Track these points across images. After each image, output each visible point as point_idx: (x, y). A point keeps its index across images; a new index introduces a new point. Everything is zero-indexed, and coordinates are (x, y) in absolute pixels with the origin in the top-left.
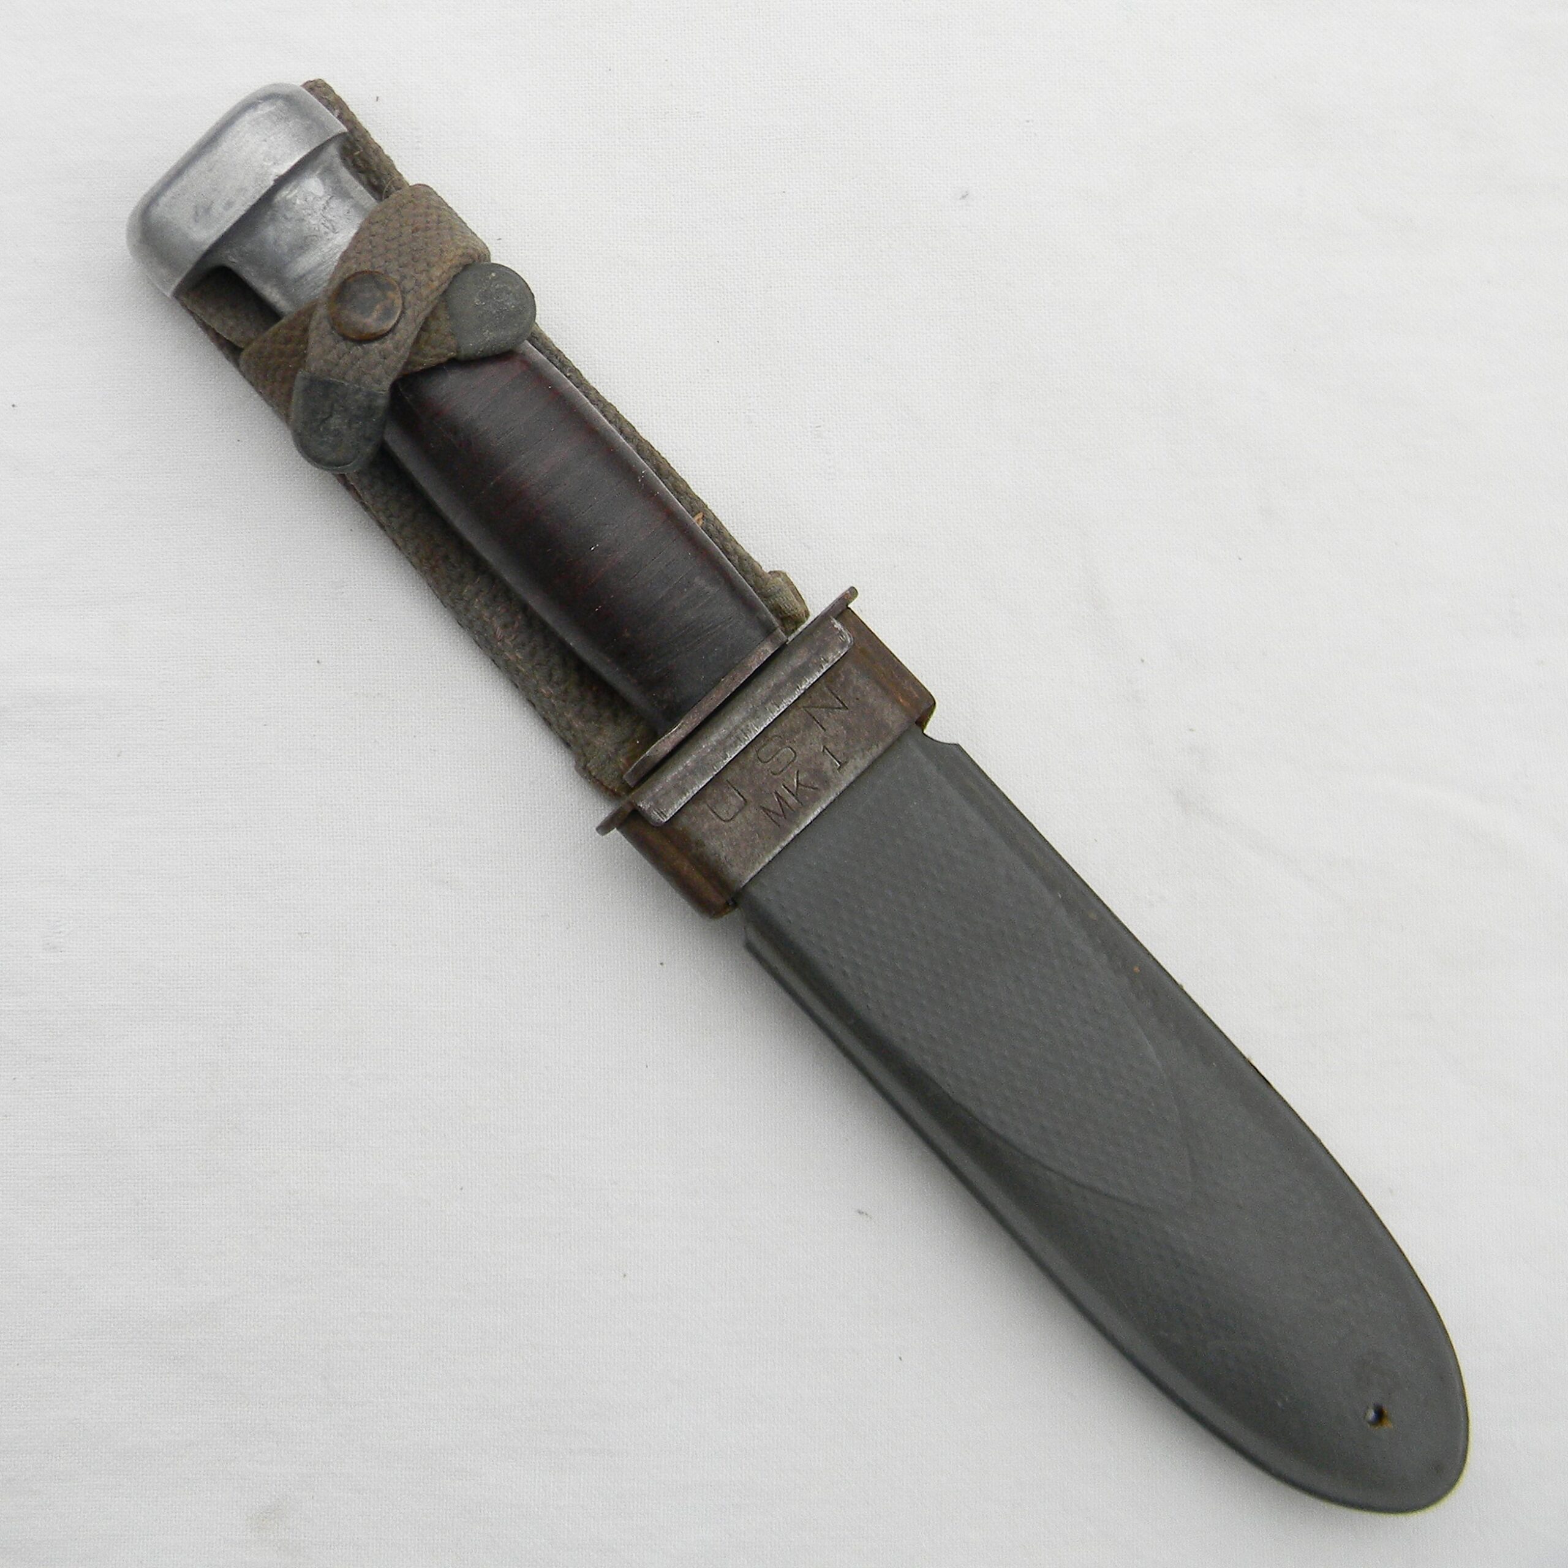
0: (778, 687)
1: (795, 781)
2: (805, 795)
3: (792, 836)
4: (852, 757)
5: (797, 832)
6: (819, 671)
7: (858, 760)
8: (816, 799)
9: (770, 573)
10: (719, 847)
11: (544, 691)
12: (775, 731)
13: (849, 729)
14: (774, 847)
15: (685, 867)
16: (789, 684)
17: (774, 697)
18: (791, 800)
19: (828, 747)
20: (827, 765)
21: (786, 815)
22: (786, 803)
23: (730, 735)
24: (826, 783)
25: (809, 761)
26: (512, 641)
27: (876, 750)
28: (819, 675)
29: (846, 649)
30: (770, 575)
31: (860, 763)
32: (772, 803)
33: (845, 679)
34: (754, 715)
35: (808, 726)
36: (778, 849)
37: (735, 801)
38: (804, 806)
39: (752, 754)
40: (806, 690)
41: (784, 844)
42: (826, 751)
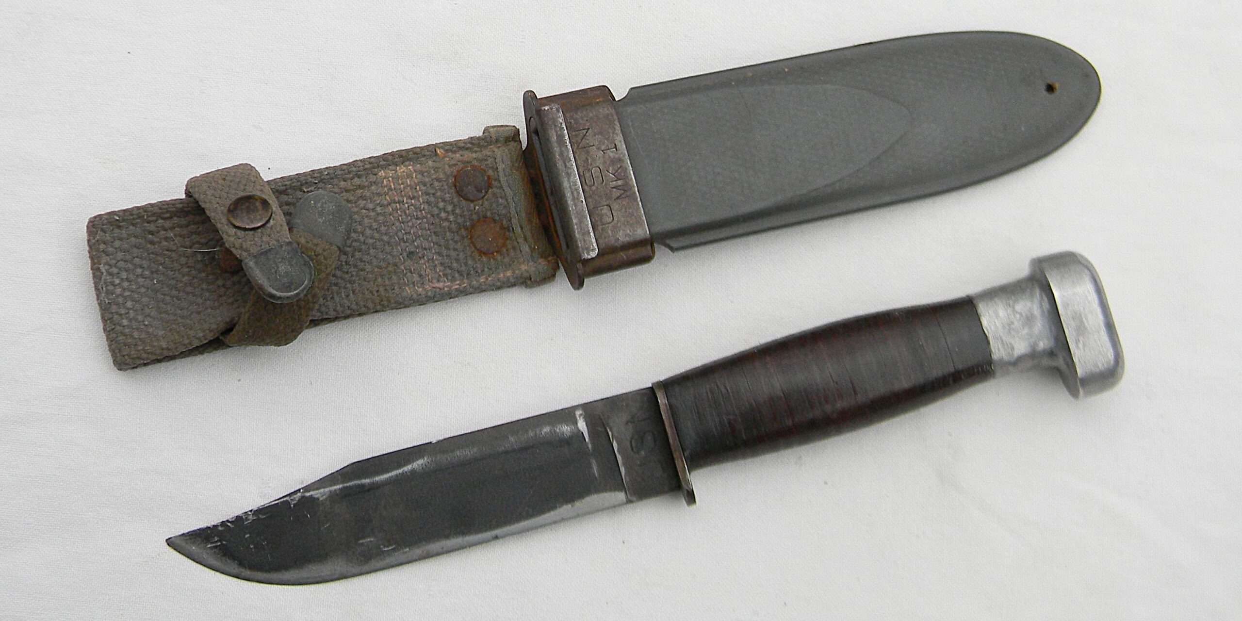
0: (561, 154)
1: (611, 175)
2: (622, 174)
3: (637, 193)
4: (614, 140)
5: (636, 189)
6: (564, 130)
7: (617, 138)
8: (625, 170)
9: (483, 133)
10: (625, 231)
11: (482, 280)
12: (581, 170)
13: (600, 133)
14: (638, 205)
15: (623, 255)
16: (563, 149)
17: (566, 160)
18: (620, 183)
19: (603, 149)
20: (611, 155)
21: (625, 189)
22: (620, 186)
23: (572, 193)
24: (620, 160)
25: (605, 163)
26: (448, 282)
27: (618, 127)
28: (566, 131)
29: (561, 111)
30: (485, 134)
31: (619, 139)
32: (616, 193)
33: (574, 120)
34: (569, 175)
35: (588, 152)
36: (640, 203)
37: (605, 210)
38: (626, 178)
39: (586, 187)
40: (570, 142)
41: (639, 199)
42: (605, 151)
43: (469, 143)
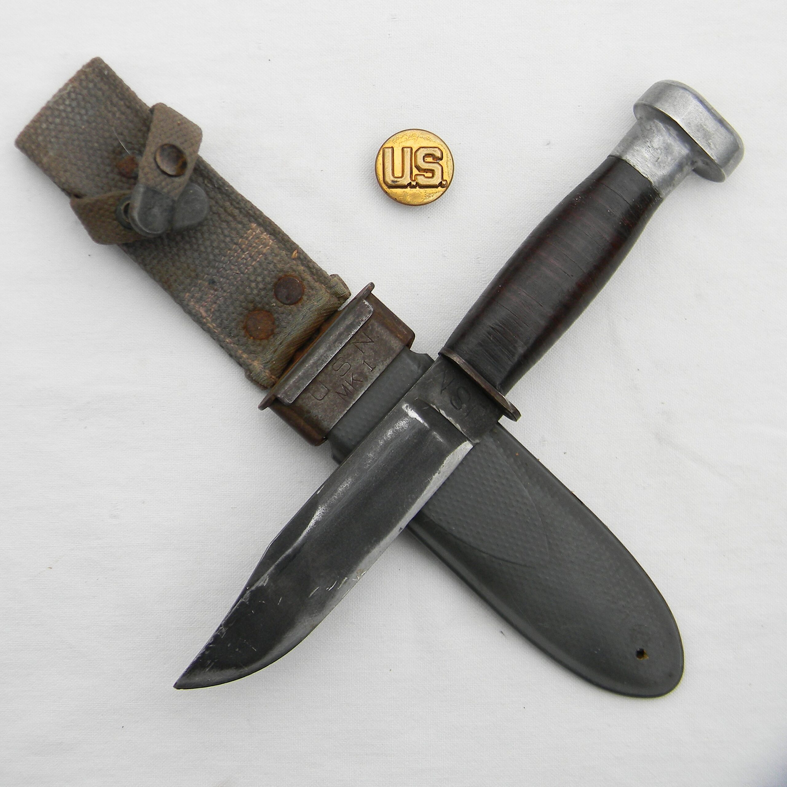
0: (340, 334)
1: (351, 378)
2: (356, 384)
3: (352, 405)
4: (378, 365)
5: (354, 403)
6: (359, 326)
7: (380, 366)
8: (362, 386)
9: (331, 276)
10: (318, 413)
11: (228, 341)
12: (340, 355)
13: (375, 352)
14: (344, 411)
15: (302, 423)
16: (346, 333)
17: (338, 339)
18: (350, 388)
19: (366, 361)
20: (366, 369)
21: (349, 395)
22: (348, 389)
23: (319, 359)
24: (366, 378)
25: (357, 369)
26: (210, 318)
27: (388, 361)
28: (359, 327)
29: (371, 314)
30: (331, 277)
31: (381, 367)
32: (341, 390)
33: (372, 328)
34: (330, 349)
35: (356, 352)
36: (346, 411)
37: (323, 390)
38: (357, 390)
39: (330, 367)
40: (354, 335)
41: (348, 409)
42: (365, 363)
43: (316, 270)
